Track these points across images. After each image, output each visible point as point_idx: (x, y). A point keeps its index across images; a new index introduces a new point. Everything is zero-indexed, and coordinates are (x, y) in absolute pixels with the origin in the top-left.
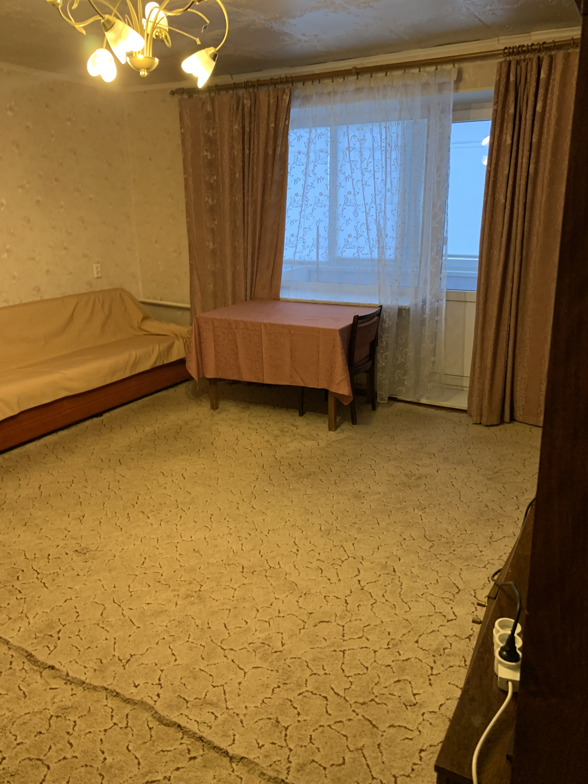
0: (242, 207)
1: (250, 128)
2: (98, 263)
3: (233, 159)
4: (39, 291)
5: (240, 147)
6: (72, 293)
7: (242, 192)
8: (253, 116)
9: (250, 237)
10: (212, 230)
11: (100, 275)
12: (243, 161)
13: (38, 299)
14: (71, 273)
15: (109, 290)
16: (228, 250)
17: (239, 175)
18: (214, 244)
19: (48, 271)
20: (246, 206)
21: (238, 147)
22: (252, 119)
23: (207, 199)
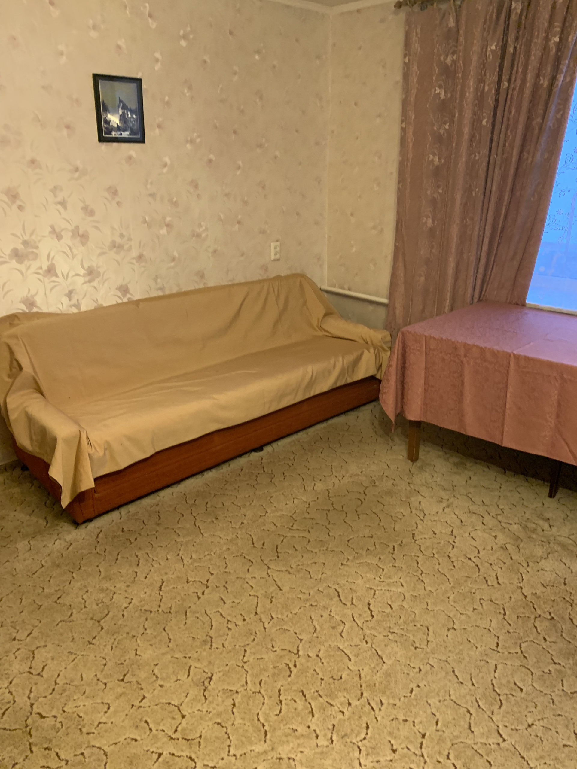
0: (485, 169)
1: (515, 48)
2: (277, 241)
3: (480, 97)
4: (202, 276)
5: (495, 78)
6: (243, 281)
7: (488, 148)
8: (522, 27)
9: (490, 213)
10: (434, 202)
11: (278, 256)
12: (497, 100)
13: (201, 286)
14: (243, 255)
15: (287, 277)
16: (455, 231)
17: (487, 122)
18: (433, 221)
19: (215, 251)
20: (491, 167)
21: (492, 77)
22: (521, 33)
23: (431, 156)
